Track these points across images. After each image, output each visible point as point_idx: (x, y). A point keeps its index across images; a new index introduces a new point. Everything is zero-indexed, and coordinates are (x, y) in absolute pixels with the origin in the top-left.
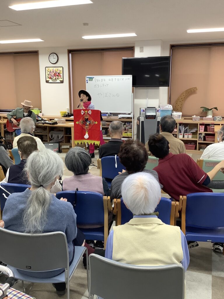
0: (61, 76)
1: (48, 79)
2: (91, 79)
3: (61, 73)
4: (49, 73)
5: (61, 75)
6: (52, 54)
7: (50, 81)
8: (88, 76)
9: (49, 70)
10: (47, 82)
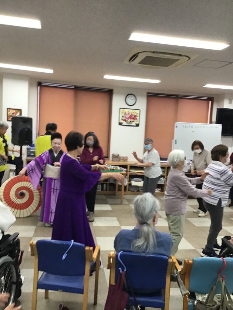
0: (137, 119)
1: (121, 121)
4: (123, 115)
6: (130, 95)
7: (124, 123)
9: (124, 112)
10: (120, 124)
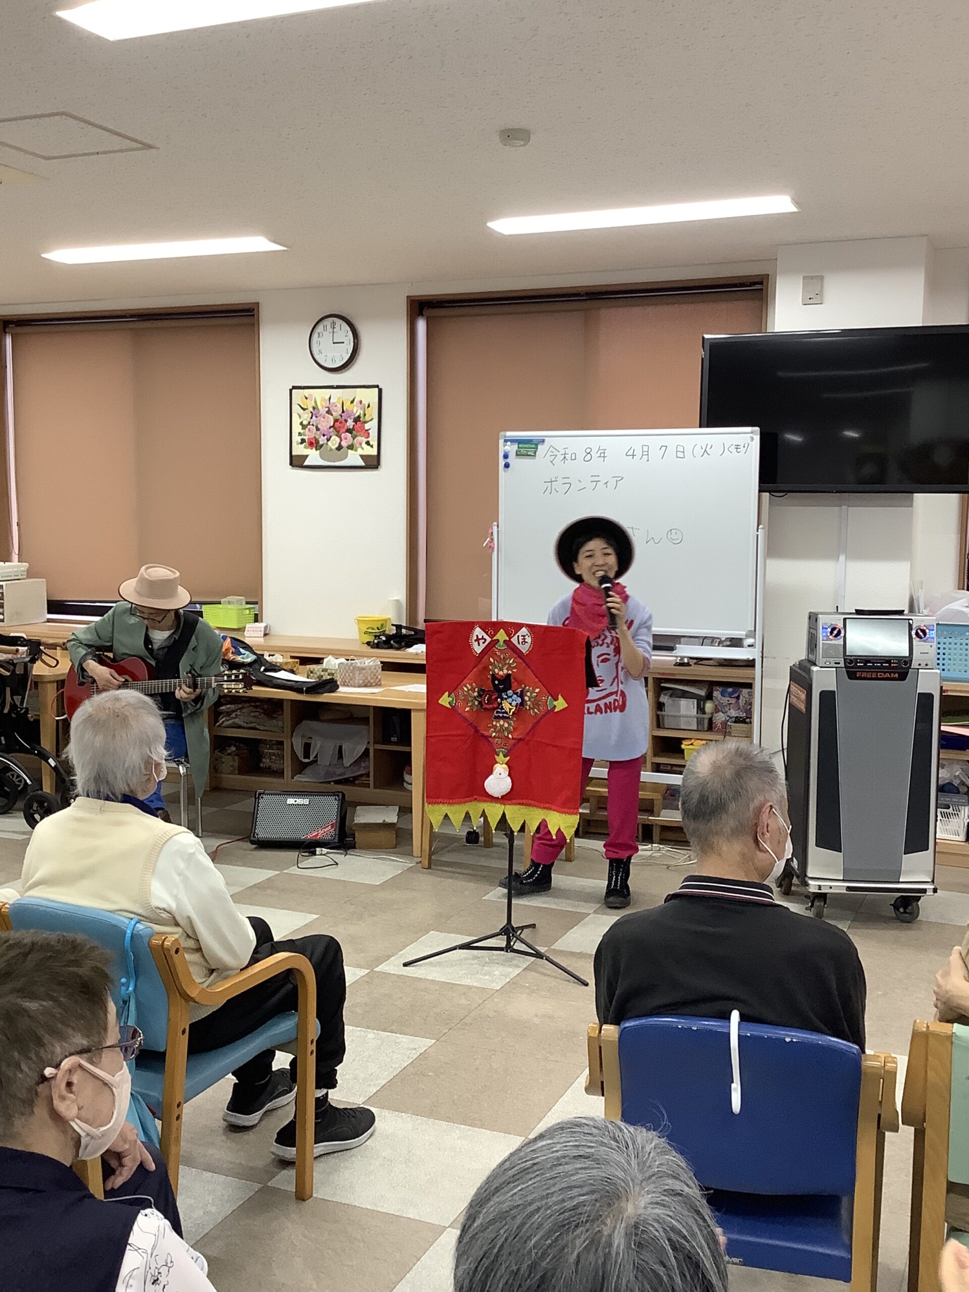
0: (367, 433)
2: (528, 448)
3: (367, 418)
5: (367, 426)
6: (328, 322)
7: (314, 457)
8: (509, 434)
9: (310, 404)
10: (297, 462)
